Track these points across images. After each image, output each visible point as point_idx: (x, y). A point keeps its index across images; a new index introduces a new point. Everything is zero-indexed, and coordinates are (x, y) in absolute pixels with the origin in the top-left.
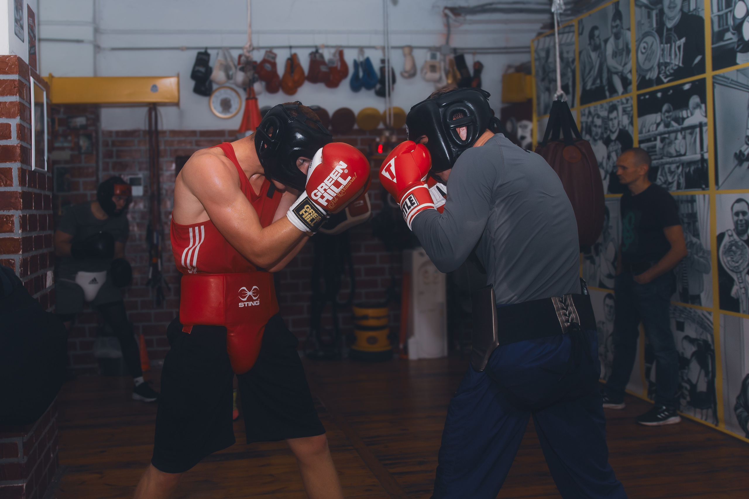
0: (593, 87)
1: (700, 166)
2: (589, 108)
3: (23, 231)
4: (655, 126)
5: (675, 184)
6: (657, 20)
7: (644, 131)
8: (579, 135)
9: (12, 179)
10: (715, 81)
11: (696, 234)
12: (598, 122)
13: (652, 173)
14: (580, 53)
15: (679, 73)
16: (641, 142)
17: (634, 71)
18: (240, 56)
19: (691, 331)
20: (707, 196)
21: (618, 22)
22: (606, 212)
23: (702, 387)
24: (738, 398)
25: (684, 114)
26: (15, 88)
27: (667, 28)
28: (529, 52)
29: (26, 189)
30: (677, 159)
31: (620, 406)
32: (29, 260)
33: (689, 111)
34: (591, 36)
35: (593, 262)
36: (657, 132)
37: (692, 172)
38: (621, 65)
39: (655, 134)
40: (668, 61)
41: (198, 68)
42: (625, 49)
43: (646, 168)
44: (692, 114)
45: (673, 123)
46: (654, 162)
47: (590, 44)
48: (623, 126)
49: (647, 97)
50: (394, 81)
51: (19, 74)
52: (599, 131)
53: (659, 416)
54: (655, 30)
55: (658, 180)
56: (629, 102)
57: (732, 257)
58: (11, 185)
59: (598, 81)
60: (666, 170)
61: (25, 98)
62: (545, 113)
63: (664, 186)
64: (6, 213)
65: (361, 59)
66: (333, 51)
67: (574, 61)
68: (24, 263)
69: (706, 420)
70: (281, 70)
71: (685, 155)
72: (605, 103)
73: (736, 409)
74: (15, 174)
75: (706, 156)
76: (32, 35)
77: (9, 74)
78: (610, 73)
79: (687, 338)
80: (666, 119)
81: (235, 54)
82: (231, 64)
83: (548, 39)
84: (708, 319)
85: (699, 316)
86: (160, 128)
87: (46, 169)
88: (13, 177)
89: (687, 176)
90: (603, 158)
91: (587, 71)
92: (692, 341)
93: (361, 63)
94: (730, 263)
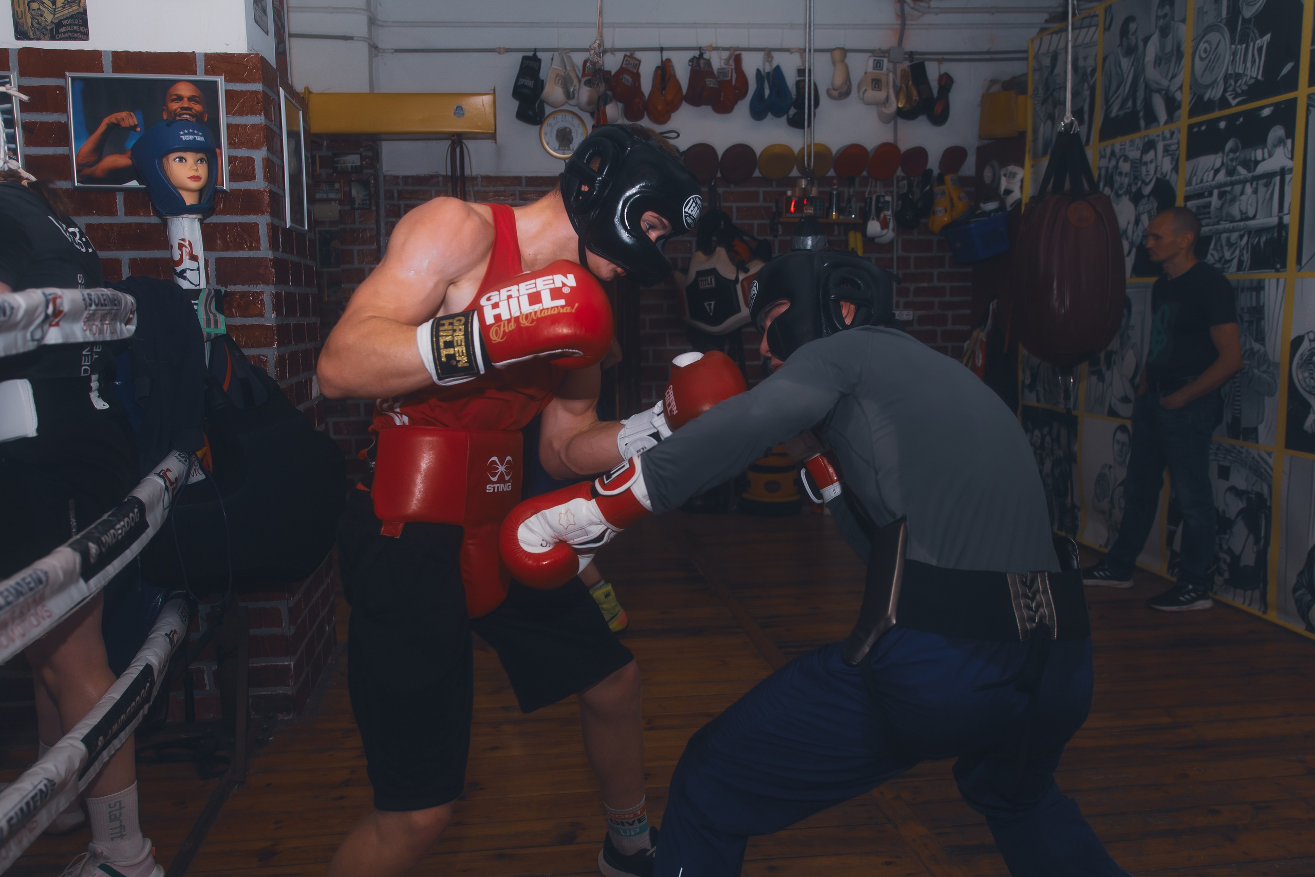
0: (1122, 113)
1: (1275, 235)
2: (1112, 145)
3: (277, 315)
4: (1212, 173)
5: (1235, 262)
6: (1228, 6)
7: (1194, 183)
8: (1094, 186)
9: (260, 240)
10: (1310, 102)
11: (1260, 338)
12: (1125, 167)
13: (1201, 245)
14: (1105, 59)
15: (1256, 91)
16: (1187, 198)
17: (1186, 87)
18: (585, 62)
19: (1239, 479)
20: (1282, 282)
21: (1167, 9)
22: (1128, 304)
23: (1248, 559)
24: (1300, 575)
25: (1259, 154)
26: (258, 103)
27: (1243, 18)
28: (1026, 59)
29: (280, 254)
30: (1242, 224)
31: (1125, 585)
32: (287, 357)
33: (1266, 151)
34: (1124, 32)
35: (1101, 378)
36: (1214, 183)
37: (1262, 244)
38: (1166, 78)
39: (1210, 186)
40: (1241, 71)
41: (522, 81)
42: (1175, 53)
43: (1190, 237)
44: (1270, 156)
45: (1240, 169)
46: (1205, 230)
47: (1121, 45)
48: (1162, 173)
49: (1203, 128)
50: (817, 104)
51: (263, 83)
52: (1126, 181)
53: (1182, 598)
54: (1224, 21)
55: (1209, 257)
56: (1175, 136)
57: (1311, 372)
58: (258, 249)
59: (1130, 104)
60: (1224, 241)
61: (273, 119)
62: (1044, 153)
63: (1218, 266)
64: (252, 288)
65: (768, 69)
66: (725, 55)
67: (1094, 71)
68: (281, 362)
69: (1250, 605)
70: (646, 86)
71: (1254, 218)
72: (1138, 138)
73: (1295, 590)
74: (263, 232)
75: (1286, 220)
76: (279, 24)
77: (250, 82)
78: (1149, 90)
79: (1232, 489)
80: (1229, 163)
81: (579, 59)
82: (572, 74)
83: (1055, 38)
84: (1266, 463)
85: (1253, 458)
86: (467, 172)
87: (306, 228)
88: (261, 237)
89: (1255, 250)
90: (1129, 223)
91: (1113, 88)
92: (1239, 493)
93: (768, 73)
94: (1307, 380)
